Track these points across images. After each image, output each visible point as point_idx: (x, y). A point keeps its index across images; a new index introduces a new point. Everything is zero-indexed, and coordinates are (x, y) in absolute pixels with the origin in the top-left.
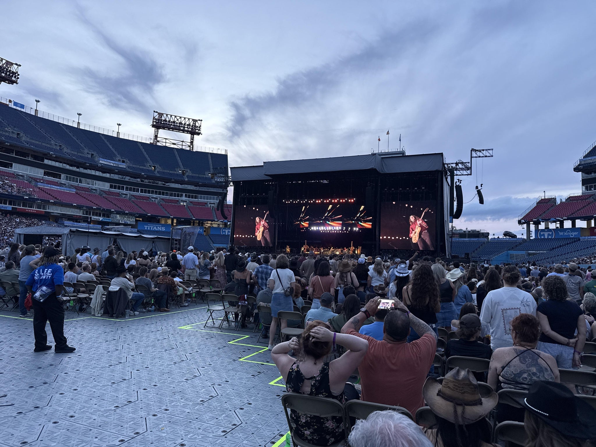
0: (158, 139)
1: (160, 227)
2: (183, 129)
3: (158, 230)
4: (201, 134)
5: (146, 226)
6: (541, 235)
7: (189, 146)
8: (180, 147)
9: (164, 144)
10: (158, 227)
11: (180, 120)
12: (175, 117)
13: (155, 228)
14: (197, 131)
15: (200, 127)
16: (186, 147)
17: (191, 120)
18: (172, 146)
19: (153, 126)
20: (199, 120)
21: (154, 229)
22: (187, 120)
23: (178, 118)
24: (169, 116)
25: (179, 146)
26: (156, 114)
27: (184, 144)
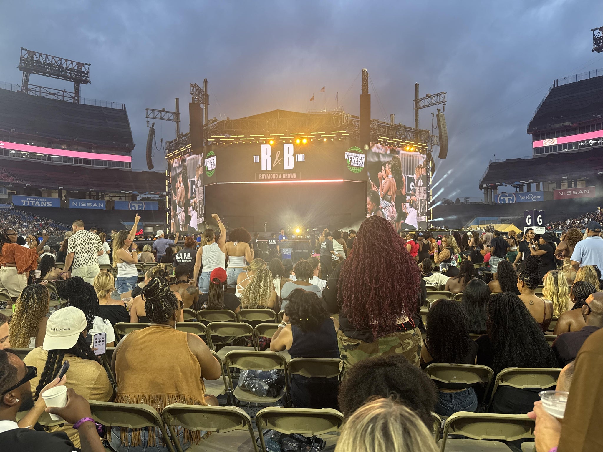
0: (29, 87)
1: (44, 202)
2: (65, 74)
3: (42, 205)
4: (90, 83)
5: (24, 201)
6: (501, 200)
7: (73, 98)
8: (62, 98)
9: (38, 94)
10: (42, 203)
11: (59, 62)
12: (53, 58)
13: (37, 203)
14: (84, 78)
15: (88, 73)
16: (69, 99)
17: (75, 64)
18: (50, 97)
19: (21, 68)
20: (86, 64)
21: (35, 205)
22: (69, 62)
23: (57, 59)
24: (44, 56)
25: (59, 97)
26: (24, 52)
27: (66, 94)
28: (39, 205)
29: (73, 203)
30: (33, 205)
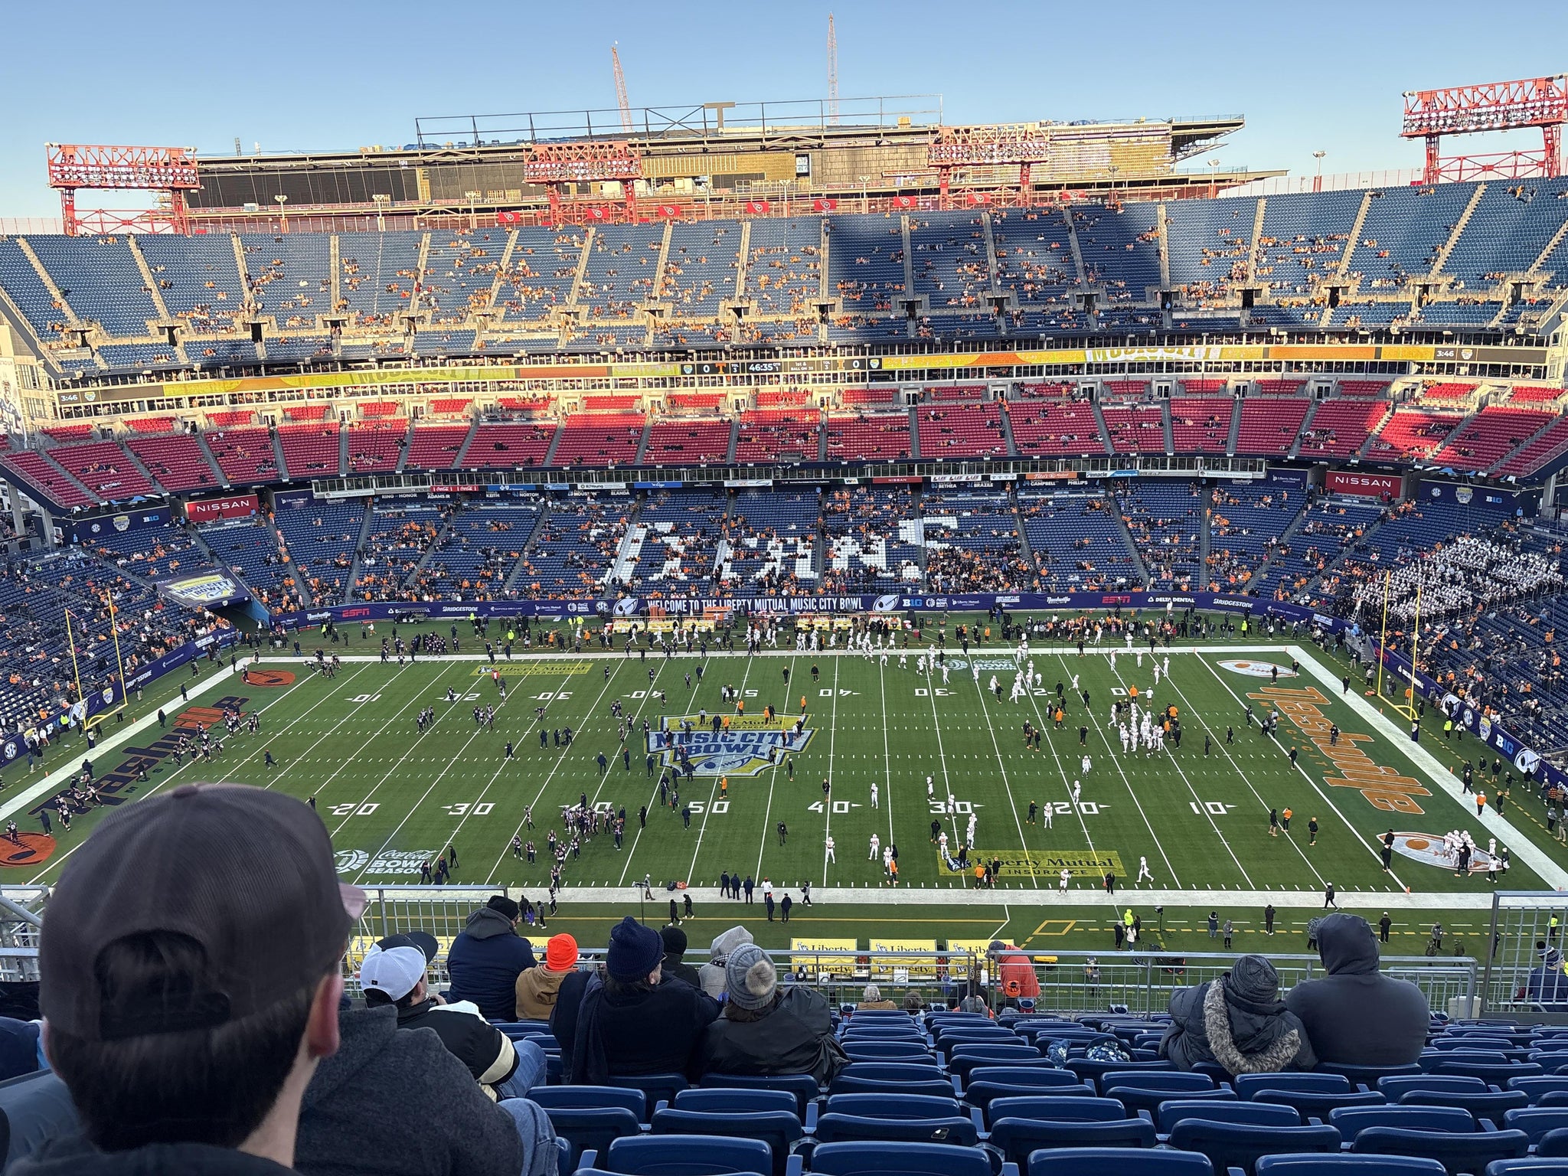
7: (1541, 164)
8: (1509, 173)
9: (1455, 177)
11: (1490, 96)
12: (1475, 89)
16: (1529, 168)
17: (1528, 85)
18: (1483, 177)
23: (1483, 90)
24: (1454, 94)
25: (1501, 170)
26: (1412, 100)
27: (1521, 160)
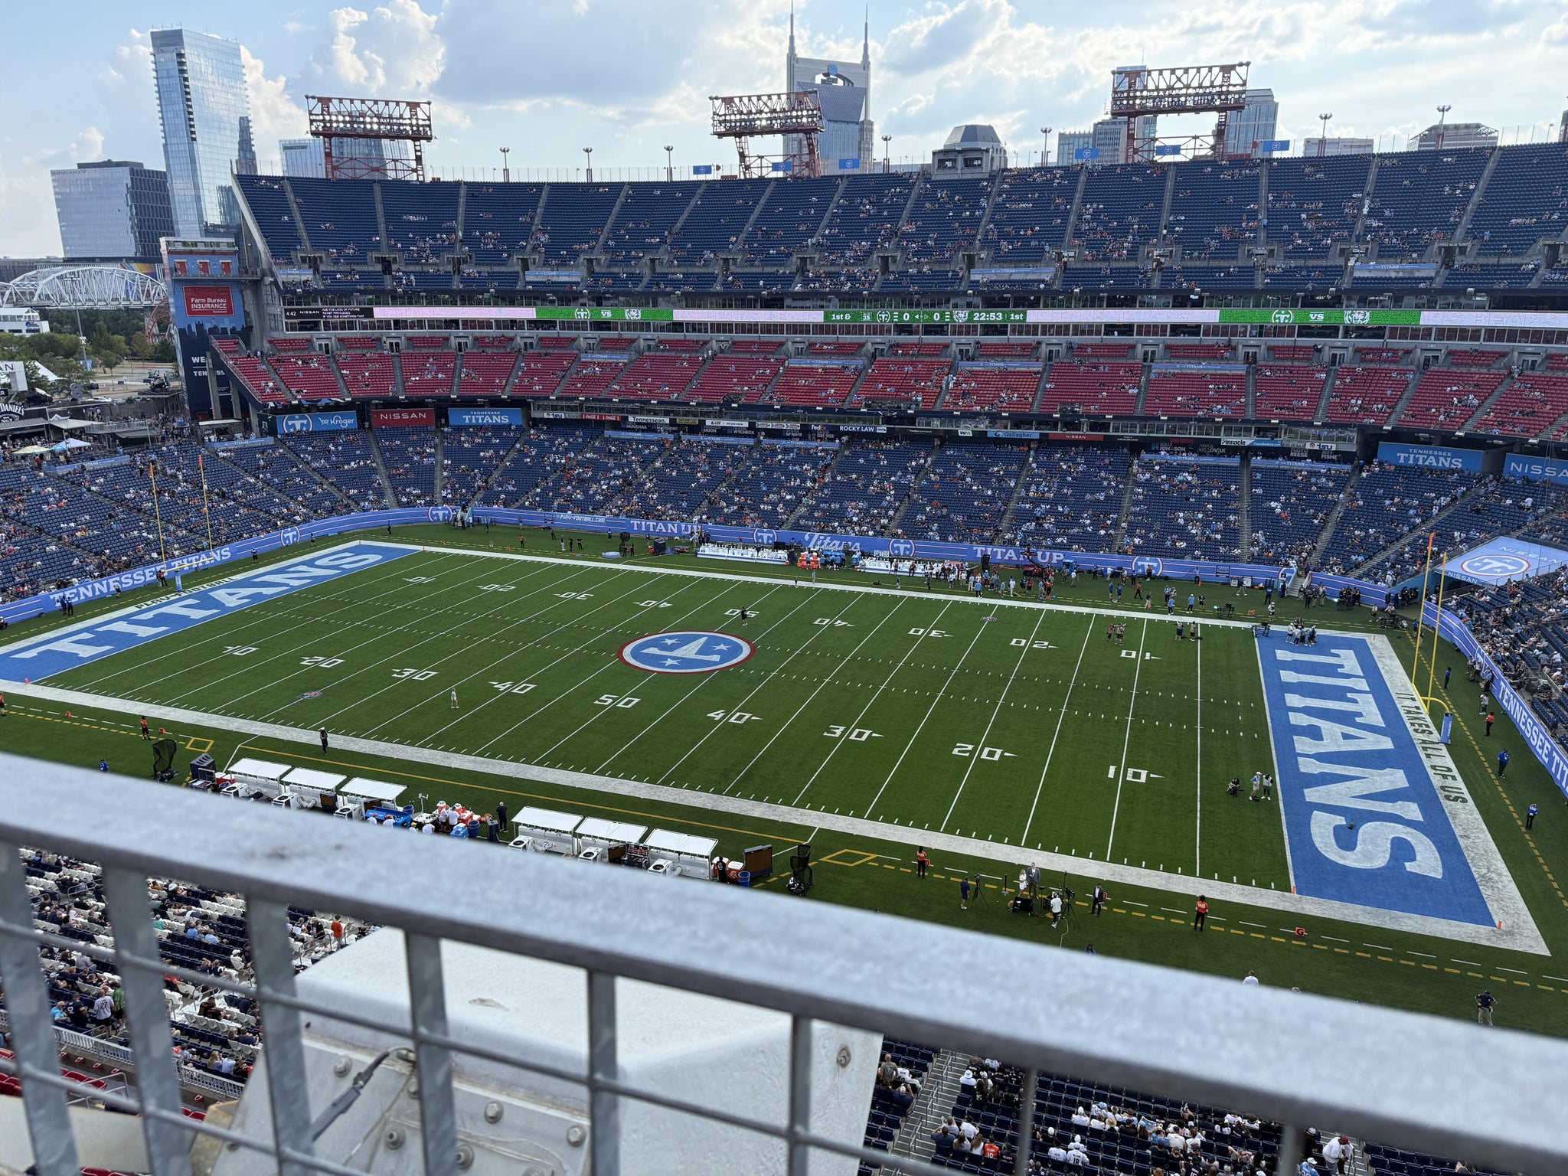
1: (1445, 458)
3: (1440, 465)
5: (1402, 455)
10: (1442, 459)
13: (1432, 461)
28: (1435, 464)
29: (1513, 464)
30: (1420, 463)
